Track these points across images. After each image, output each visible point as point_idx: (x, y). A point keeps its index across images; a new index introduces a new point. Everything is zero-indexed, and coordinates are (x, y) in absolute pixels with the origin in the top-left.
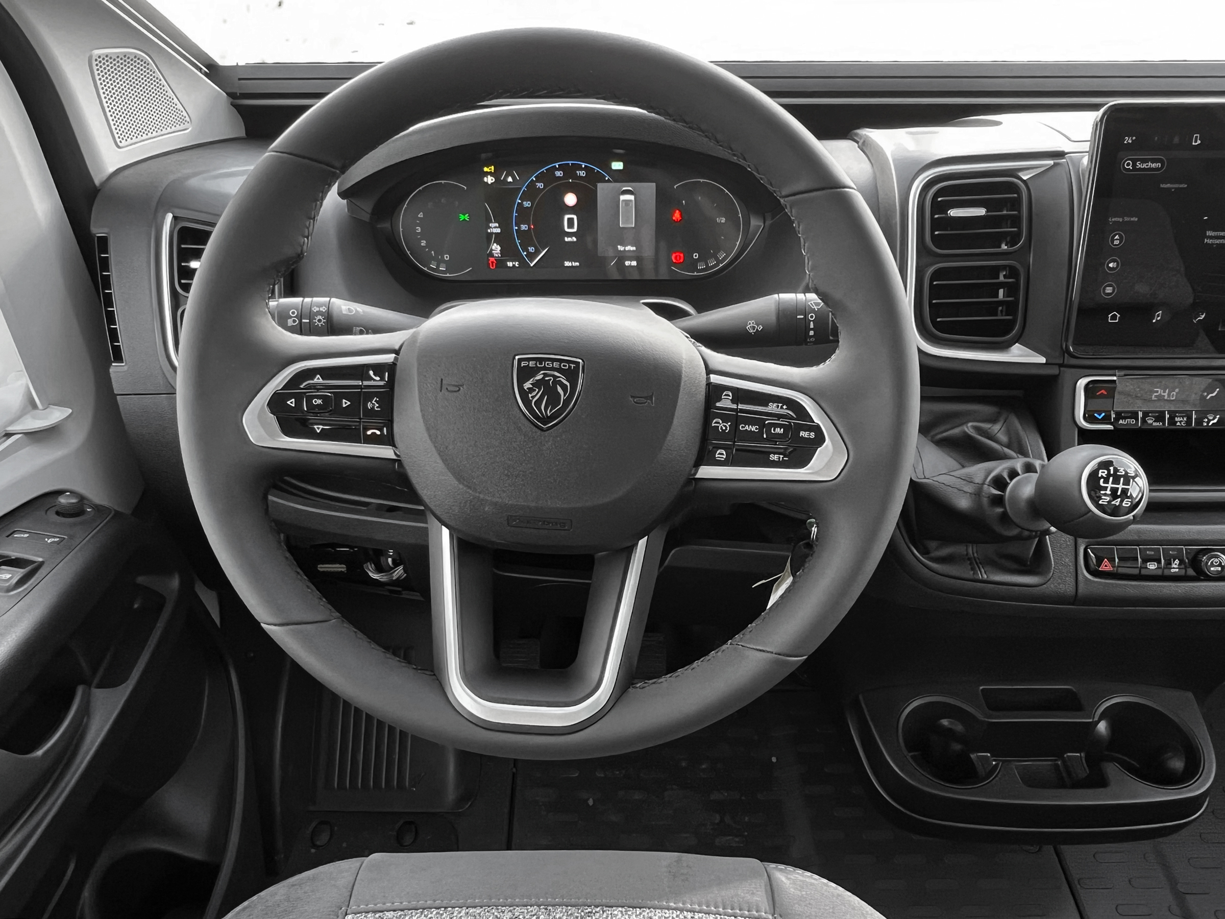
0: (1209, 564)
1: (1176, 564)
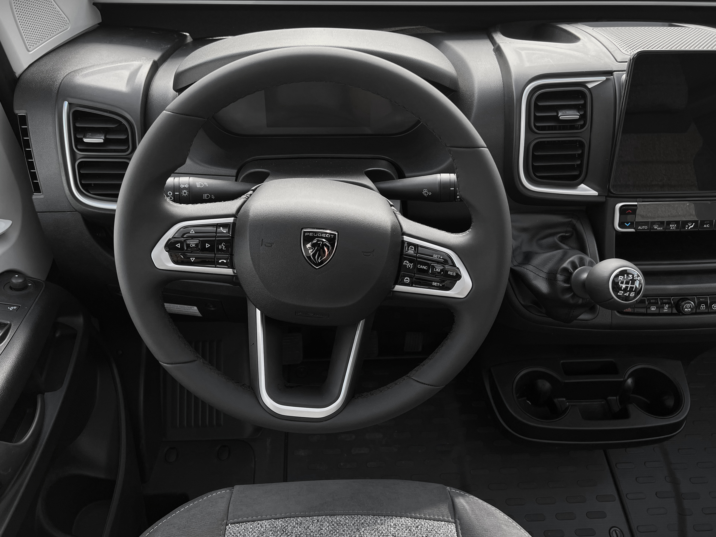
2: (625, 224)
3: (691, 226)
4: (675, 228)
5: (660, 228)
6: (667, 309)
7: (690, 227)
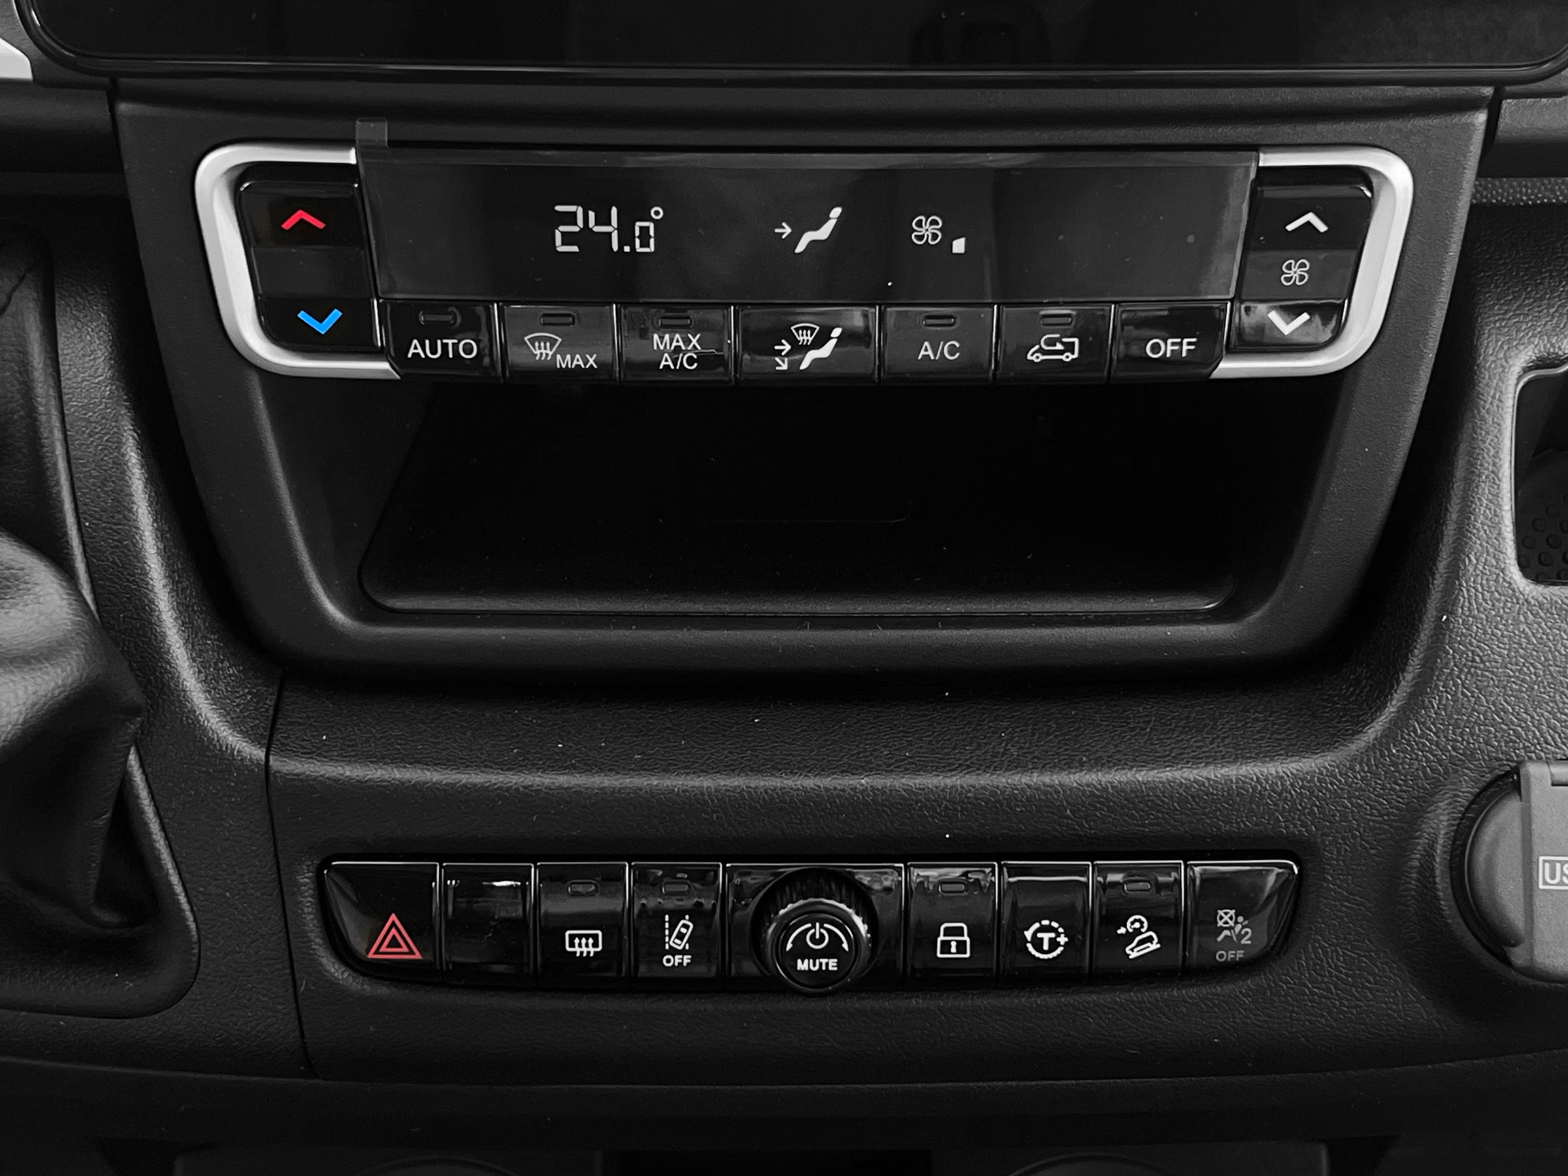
0: (789, 946)
1: (681, 936)
2: (302, 315)
3: (819, 343)
4: (691, 361)
5: (578, 361)
6: (683, 952)
7: (812, 355)
